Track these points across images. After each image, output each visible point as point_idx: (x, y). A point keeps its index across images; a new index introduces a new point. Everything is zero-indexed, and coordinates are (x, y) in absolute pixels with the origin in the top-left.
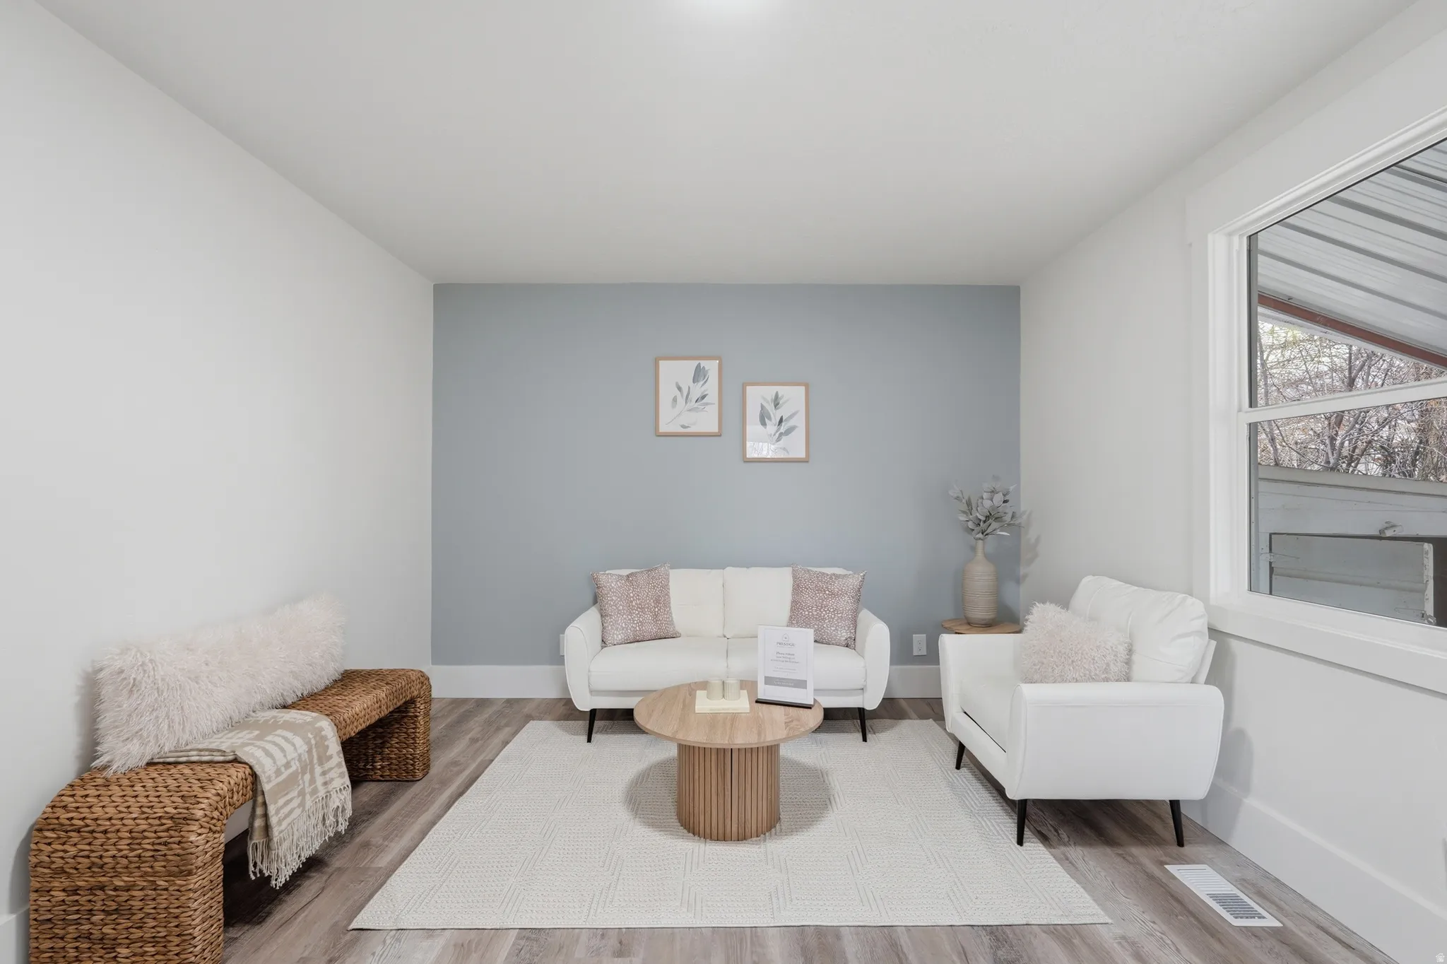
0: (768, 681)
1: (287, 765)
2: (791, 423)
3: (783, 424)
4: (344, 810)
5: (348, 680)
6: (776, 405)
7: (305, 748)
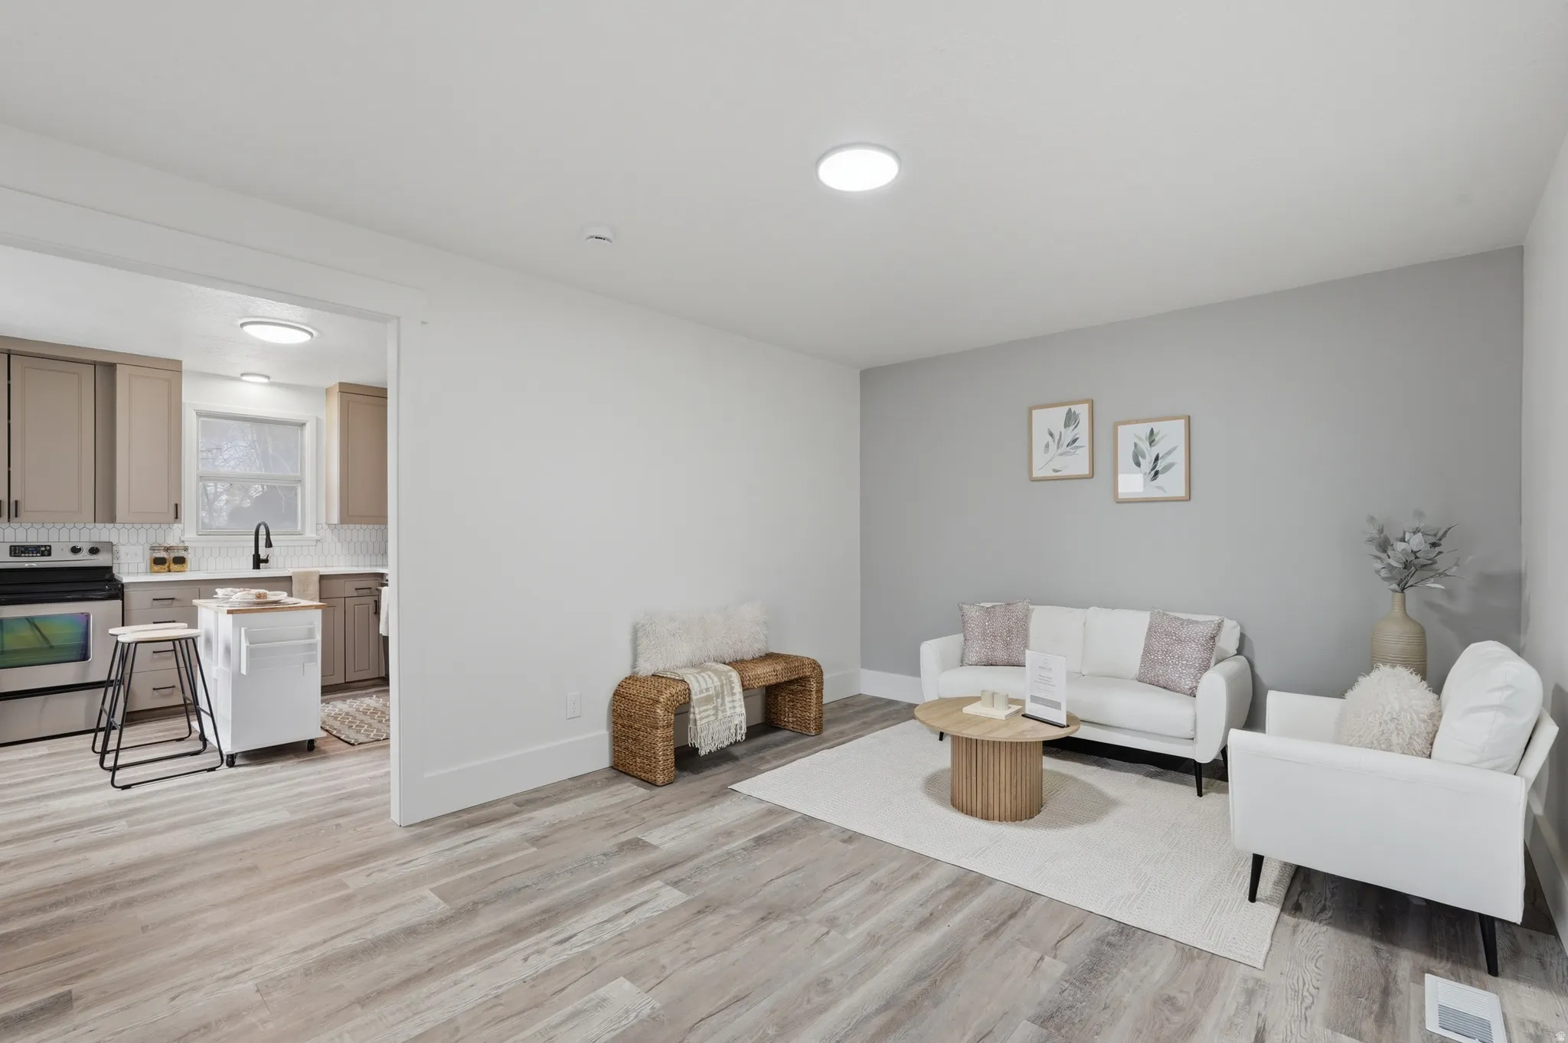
0: (1034, 699)
1: (707, 690)
2: (1169, 460)
3: (1159, 461)
4: (741, 729)
5: (770, 657)
6: (1152, 442)
7: (719, 684)
